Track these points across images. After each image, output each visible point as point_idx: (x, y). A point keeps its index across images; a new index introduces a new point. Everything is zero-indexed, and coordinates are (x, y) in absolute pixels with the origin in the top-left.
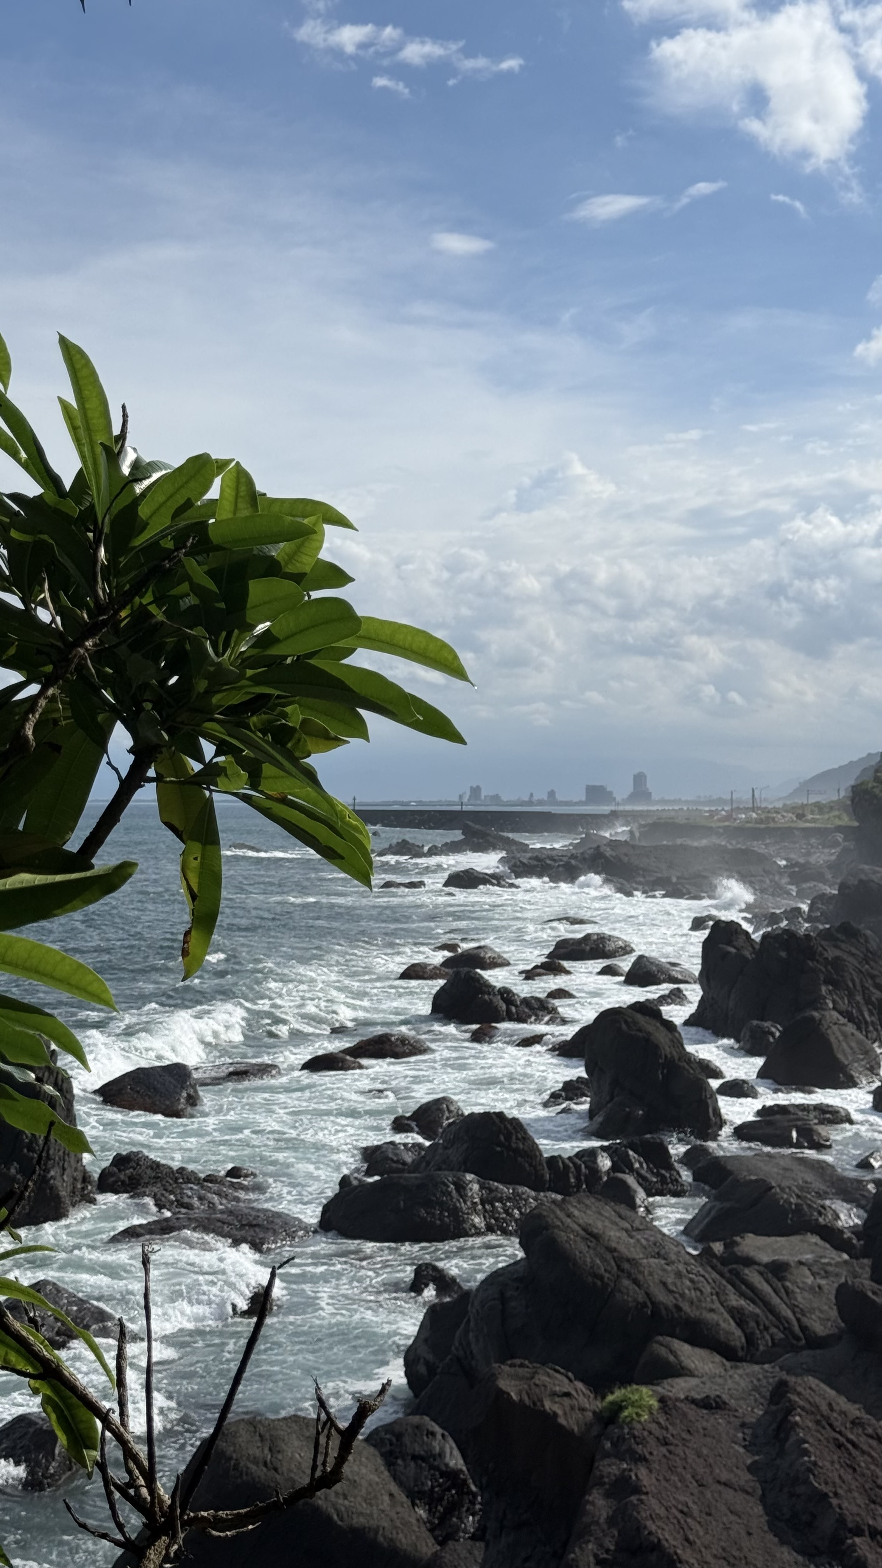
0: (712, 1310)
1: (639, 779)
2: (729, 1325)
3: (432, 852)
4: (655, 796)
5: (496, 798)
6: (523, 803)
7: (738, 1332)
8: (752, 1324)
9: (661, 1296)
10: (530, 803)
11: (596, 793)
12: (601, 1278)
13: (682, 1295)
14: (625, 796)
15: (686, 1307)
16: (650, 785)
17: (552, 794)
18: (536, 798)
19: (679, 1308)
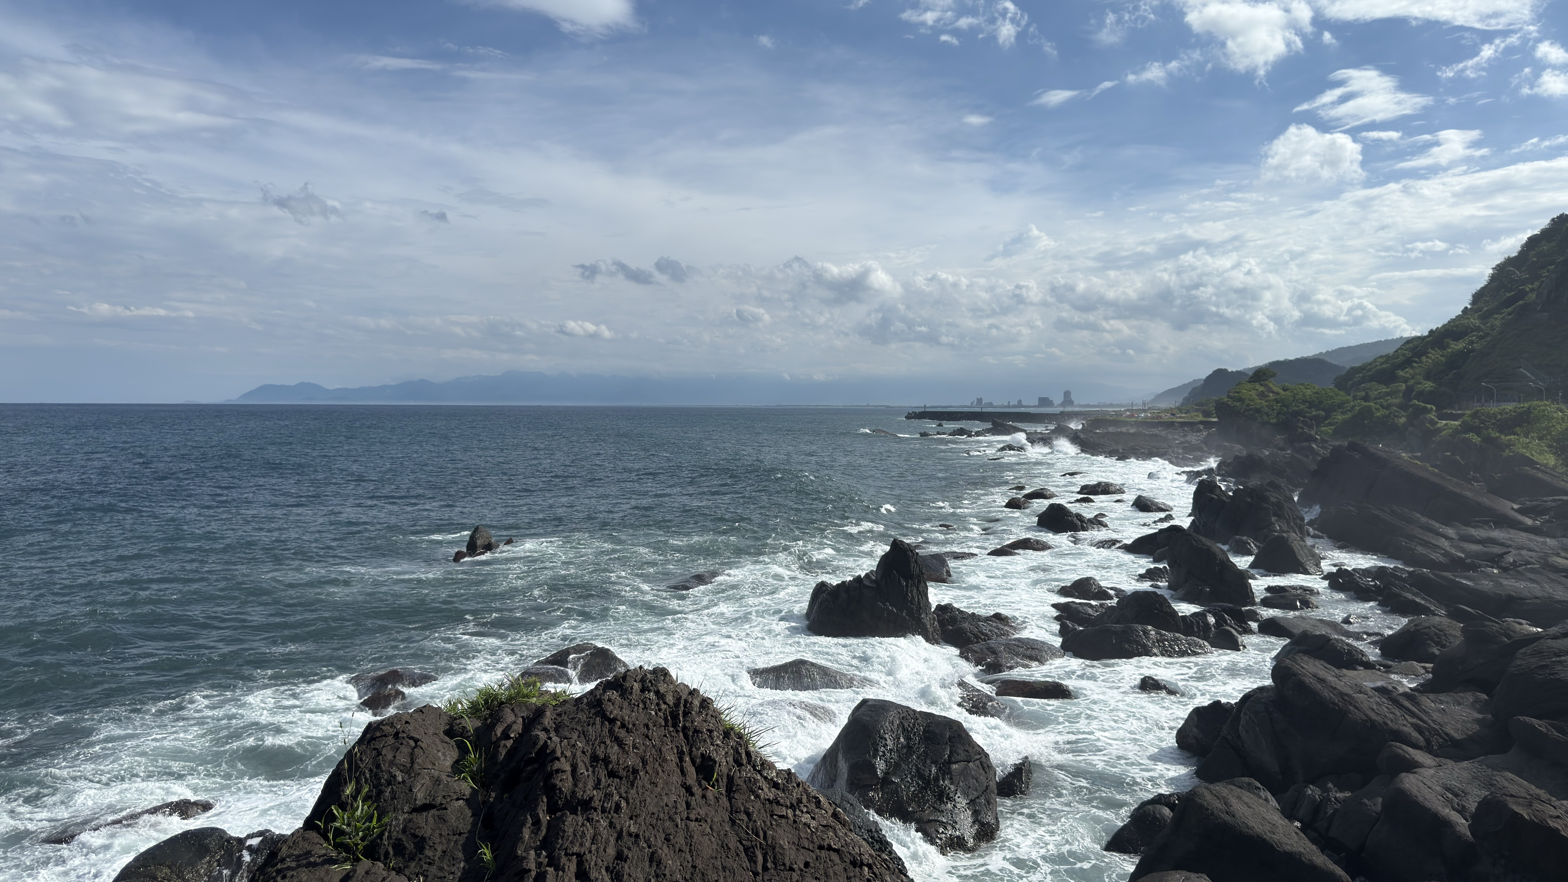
0: (1404, 725)
1: (1067, 394)
2: (1415, 734)
3: (978, 434)
4: (1076, 403)
5: (990, 405)
6: (1005, 407)
7: (1421, 738)
8: (1427, 733)
9: (1374, 717)
10: (1009, 406)
11: (1044, 401)
12: (1338, 705)
13: (1385, 716)
14: (1059, 403)
15: (1389, 723)
16: (1073, 397)
17: (1020, 401)
18: (1011, 404)
19: (1386, 724)
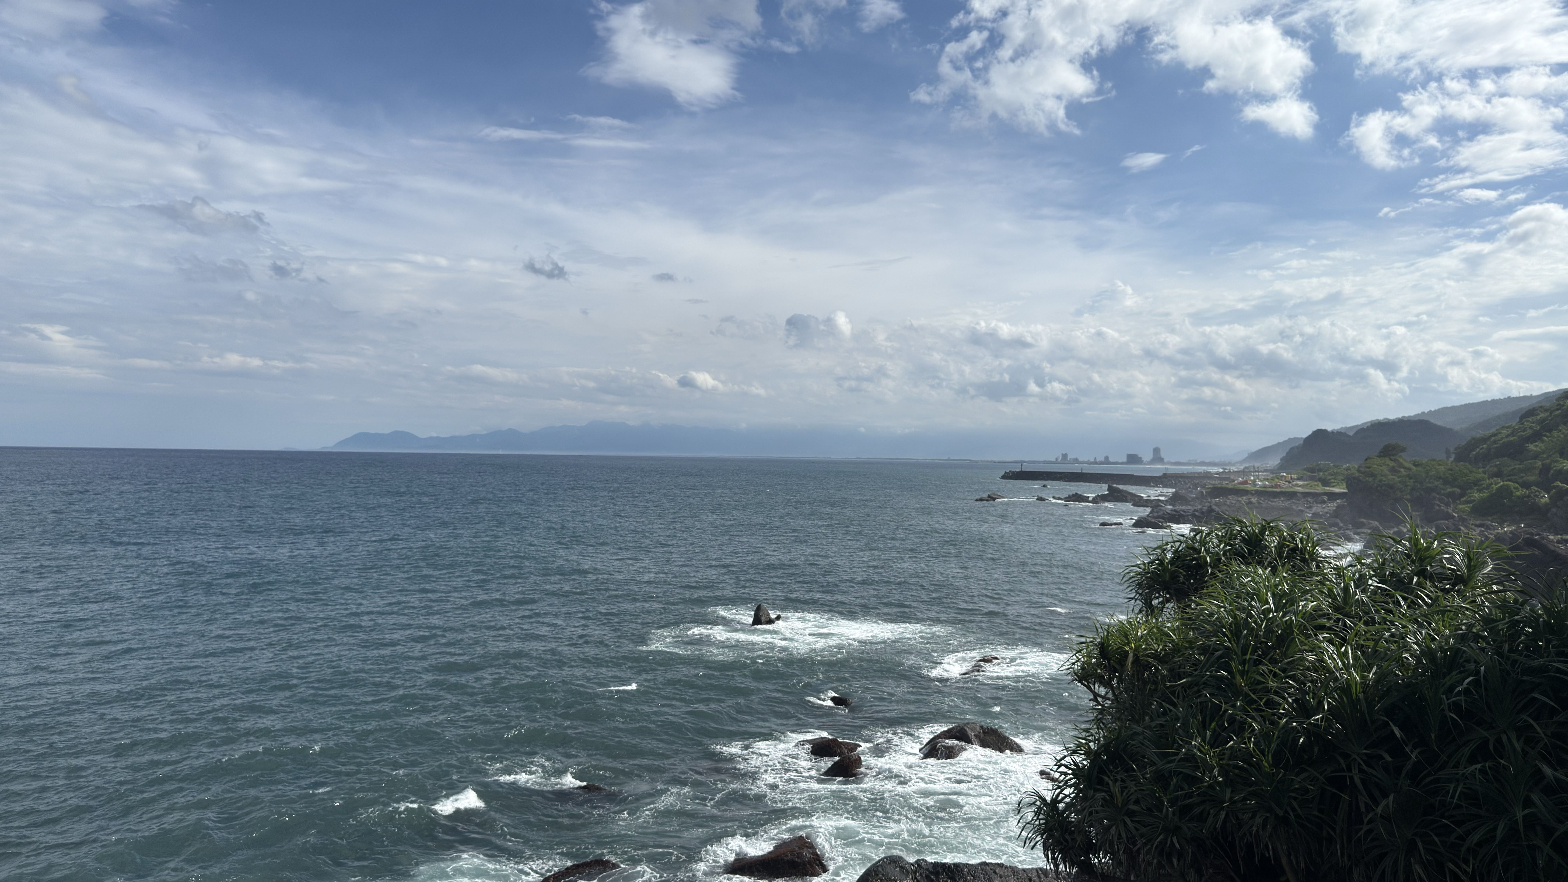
1: (1156, 451)
4: (1165, 460)
5: (1076, 461)
16: (1163, 455)
